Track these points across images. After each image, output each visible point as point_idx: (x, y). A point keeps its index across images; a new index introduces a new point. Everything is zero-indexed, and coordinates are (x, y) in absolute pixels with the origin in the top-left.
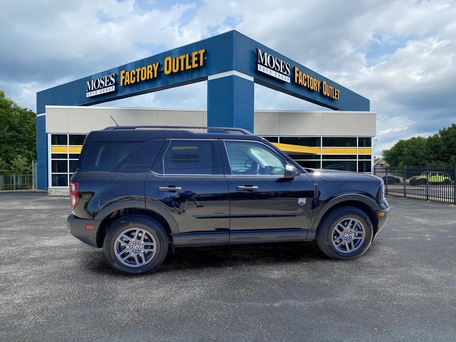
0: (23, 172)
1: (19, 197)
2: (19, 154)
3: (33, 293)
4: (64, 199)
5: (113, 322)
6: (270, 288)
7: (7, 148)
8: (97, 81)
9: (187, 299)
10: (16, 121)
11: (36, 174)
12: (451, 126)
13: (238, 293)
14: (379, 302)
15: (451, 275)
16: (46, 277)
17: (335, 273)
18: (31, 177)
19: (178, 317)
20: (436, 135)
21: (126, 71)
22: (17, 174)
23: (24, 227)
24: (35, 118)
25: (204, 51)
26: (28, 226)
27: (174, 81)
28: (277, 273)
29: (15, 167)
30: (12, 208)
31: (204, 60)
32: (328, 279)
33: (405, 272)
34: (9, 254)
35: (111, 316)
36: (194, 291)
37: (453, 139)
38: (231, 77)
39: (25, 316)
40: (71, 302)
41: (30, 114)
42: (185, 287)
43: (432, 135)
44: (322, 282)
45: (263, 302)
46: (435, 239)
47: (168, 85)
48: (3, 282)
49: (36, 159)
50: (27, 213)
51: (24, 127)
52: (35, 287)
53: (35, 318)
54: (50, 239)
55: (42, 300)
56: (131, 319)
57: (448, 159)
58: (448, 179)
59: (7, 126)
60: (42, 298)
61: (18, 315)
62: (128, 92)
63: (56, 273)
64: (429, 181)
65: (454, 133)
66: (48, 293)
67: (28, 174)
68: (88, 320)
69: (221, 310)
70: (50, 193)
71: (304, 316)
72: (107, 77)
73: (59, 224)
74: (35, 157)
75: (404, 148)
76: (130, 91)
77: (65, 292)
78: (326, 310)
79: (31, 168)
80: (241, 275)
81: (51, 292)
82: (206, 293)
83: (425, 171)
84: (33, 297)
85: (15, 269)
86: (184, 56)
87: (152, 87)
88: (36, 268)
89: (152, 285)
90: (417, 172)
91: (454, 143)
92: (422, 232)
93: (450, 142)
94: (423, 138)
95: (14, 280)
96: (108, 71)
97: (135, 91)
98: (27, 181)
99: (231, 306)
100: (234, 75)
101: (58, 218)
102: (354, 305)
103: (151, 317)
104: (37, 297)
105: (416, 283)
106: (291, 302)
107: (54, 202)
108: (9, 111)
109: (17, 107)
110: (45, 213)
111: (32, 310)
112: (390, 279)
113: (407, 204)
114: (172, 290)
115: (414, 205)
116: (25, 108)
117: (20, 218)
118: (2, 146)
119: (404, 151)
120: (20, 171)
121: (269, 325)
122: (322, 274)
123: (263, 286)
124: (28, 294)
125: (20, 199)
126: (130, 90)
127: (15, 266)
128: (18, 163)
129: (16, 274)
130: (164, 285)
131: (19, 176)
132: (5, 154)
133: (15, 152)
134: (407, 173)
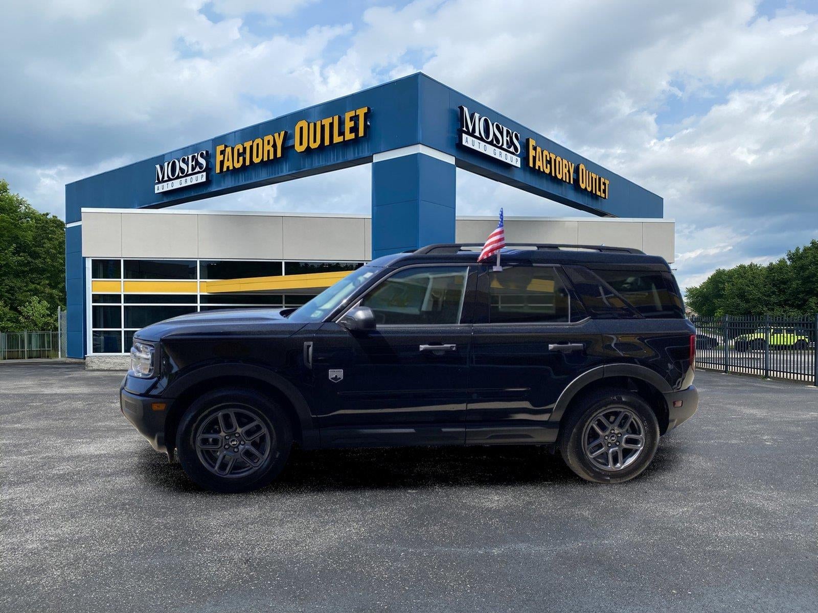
0: (42, 327)
1: (34, 372)
2: (34, 295)
3: (59, 531)
4: (114, 375)
5: (203, 580)
6: (484, 524)
7: (13, 285)
8: (174, 163)
9: (335, 541)
10: (29, 236)
11: (65, 331)
12: (810, 245)
13: (427, 532)
14: (680, 547)
15: (808, 501)
16: (83, 505)
17: (600, 499)
18: (55, 336)
19: (319, 571)
20: (782, 262)
21: (226, 147)
22: (30, 330)
23: (43, 423)
24: (63, 230)
25: (365, 110)
26: (51, 422)
27: (312, 164)
28: (496, 499)
29: (27, 318)
30: (22, 391)
31: (366, 127)
32: (588, 509)
33: (727, 497)
34: (15, 467)
35: (200, 570)
36: (348, 529)
37: (812, 268)
38: (415, 157)
39: (44, 570)
40: (127, 547)
41: (53, 223)
42: (332, 522)
43: (775, 260)
44: (577, 514)
45: (472, 548)
46: (780, 442)
47: (301, 170)
48: (6, 514)
49: (65, 304)
50: (48, 400)
51: (43, 247)
52: (62, 522)
53: (62, 573)
54: (90, 443)
55: (74, 542)
56: (236, 575)
57: (804, 304)
58: (803, 340)
59: (12, 245)
60: (75, 540)
61: (32, 568)
62: (229, 183)
63: (101, 500)
64: (769, 343)
65: (815, 257)
66: (86, 532)
67: (49, 330)
68: (157, 578)
69: (396, 560)
70: (90, 364)
71: (546, 571)
72: (192, 156)
73: (105, 418)
74: (63, 300)
75: (724, 285)
76: (233, 181)
77: (117, 531)
78: (584, 561)
79: (56, 320)
80: (432, 502)
81: (92, 531)
82: (370, 533)
83: (762, 326)
84: (59, 538)
85: (27, 492)
86: (330, 120)
87: (272, 174)
88: (64, 490)
89: (272, 519)
90: (747, 327)
91: (814, 275)
92: (757, 431)
93: (807, 273)
94: (760, 267)
95: (25, 511)
96: (193, 145)
97: (242, 182)
98: (48, 344)
99: (414, 554)
100: (420, 153)
101: (103, 409)
102: (636, 552)
103: (271, 572)
104: (67, 538)
105: (746, 515)
106: (522, 547)
107: (97, 381)
108: (17, 218)
109: (31, 211)
110: (80, 399)
111: (58, 561)
112: (700, 508)
113: (730, 384)
114: (308, 528)
115: (743, 386)
116: (45, 213)
117: (36, 407)
118: (4, 280)
119: (724, 290)
120: (36, 325)
121: (482, 586)
122: (578, 500)
123: (472, 521)
124: (50, 533)
125: (35, 375)
126: (233, 179)
127: (27, 488)
128: (32, 310)
129: (29, 501)
130: (294, 518)
131: (34, 334)
132: (9, 296)
133: (27, 291)
134: (731, 329)
